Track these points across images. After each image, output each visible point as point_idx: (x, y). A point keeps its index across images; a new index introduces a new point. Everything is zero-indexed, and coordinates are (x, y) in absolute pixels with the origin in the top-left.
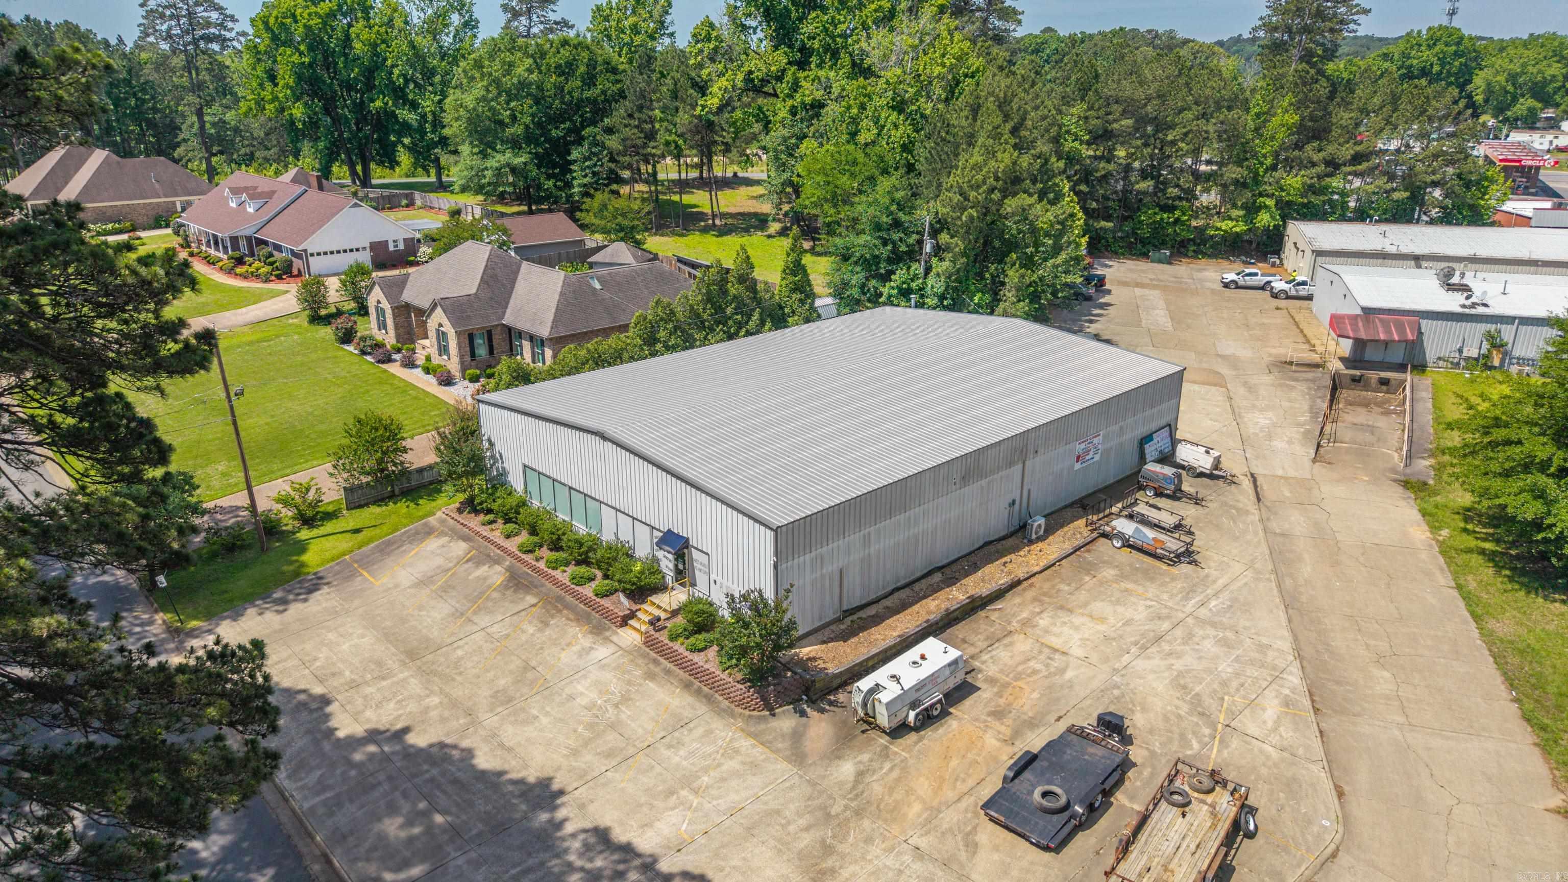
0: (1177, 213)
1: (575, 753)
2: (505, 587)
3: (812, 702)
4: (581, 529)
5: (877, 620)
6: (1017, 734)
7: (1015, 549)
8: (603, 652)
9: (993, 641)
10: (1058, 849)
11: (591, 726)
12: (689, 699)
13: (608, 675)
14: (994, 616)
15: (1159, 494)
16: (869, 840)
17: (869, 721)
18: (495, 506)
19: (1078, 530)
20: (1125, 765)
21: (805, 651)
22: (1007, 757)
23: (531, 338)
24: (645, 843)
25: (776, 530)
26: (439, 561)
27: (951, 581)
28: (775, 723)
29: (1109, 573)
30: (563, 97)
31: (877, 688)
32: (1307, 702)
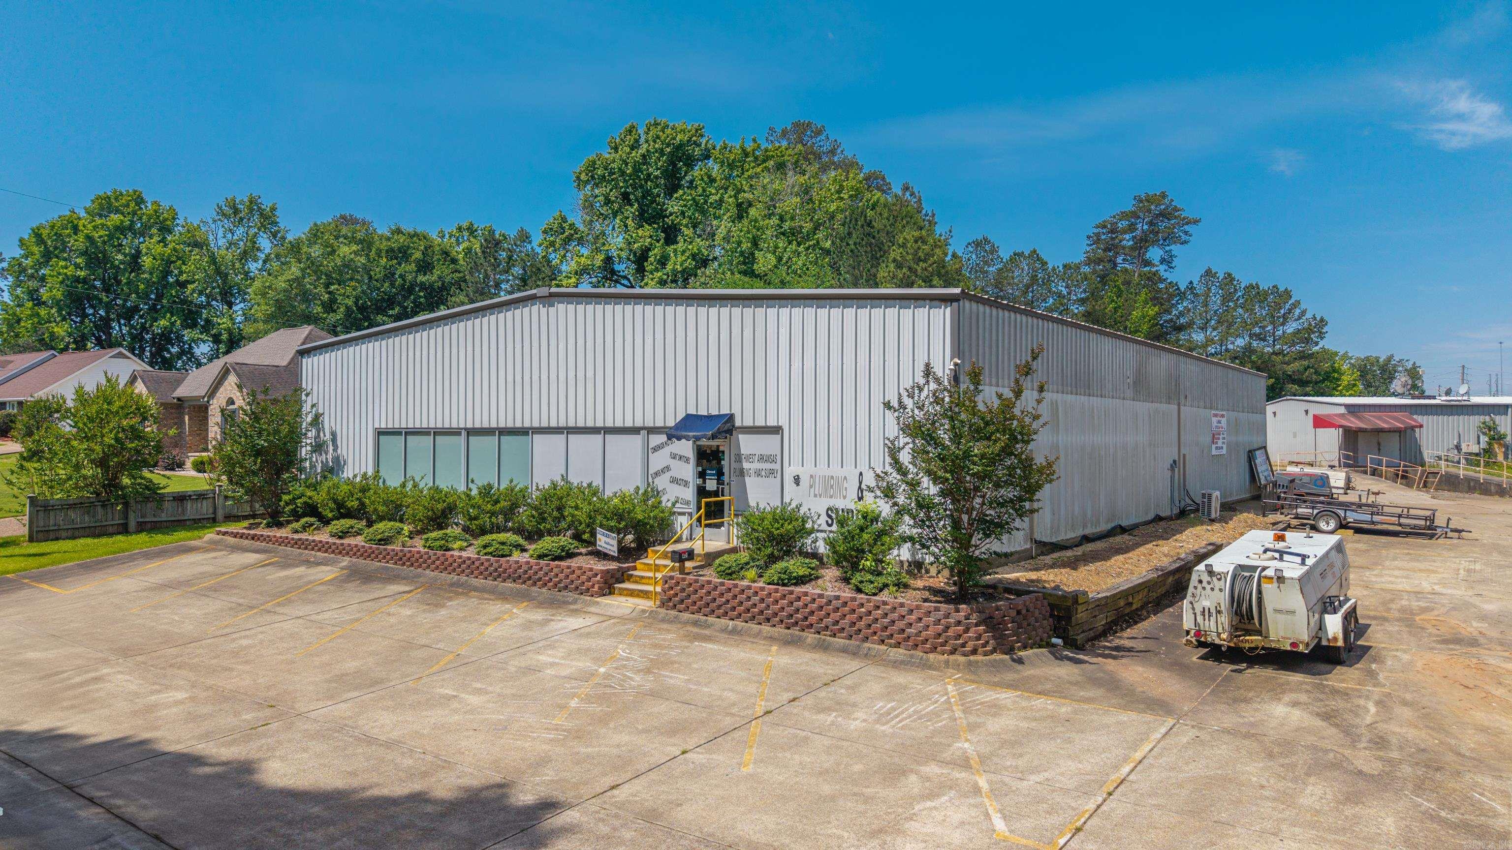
2: (342, 581)
3: (1076, 648)
8: (575, 622)
13: (603, 642)
26: (205, 569)
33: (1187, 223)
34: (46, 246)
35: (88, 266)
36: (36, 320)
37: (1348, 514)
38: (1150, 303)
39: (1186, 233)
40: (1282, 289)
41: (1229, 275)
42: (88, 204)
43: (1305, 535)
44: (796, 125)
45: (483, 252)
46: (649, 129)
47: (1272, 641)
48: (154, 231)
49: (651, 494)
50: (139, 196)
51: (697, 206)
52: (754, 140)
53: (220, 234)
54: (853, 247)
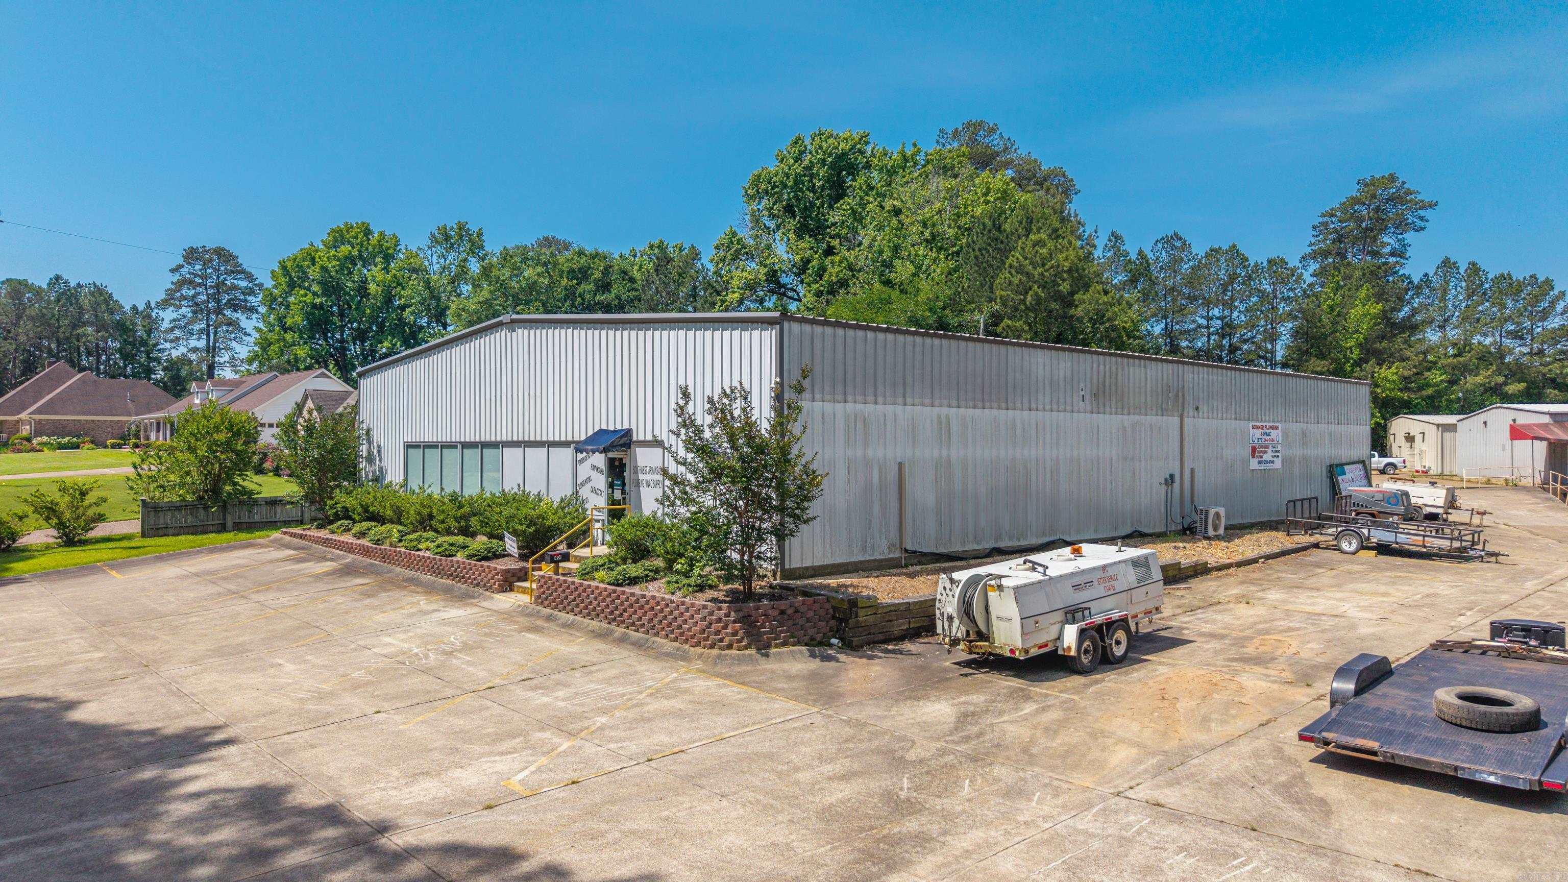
1: (324, 696)
2: (327, 574)
8: (453, 614)
11: (381, 671)
12: (601, 646)
13: (451, 630)
14: (1180, 593)
29: (1354, 567)
30: (574, 301)
31: (990, 577)
33: (1421, 208)
34: (290, 277)
35: (324, 294)
36: (282, 344)
37: (1373, 532)
38: (1373, 300)
39: (1422, 218)
40: (1541, 279)
41: (1474, 264)
42: (325, 237)
43: (1117, 548)
44: (969, 125)
45: (656, 270)
46: (813, 140)
47: (997, 647)
48: (378, 260)
49: (575, 499)
50: (367, 228)
51: (855, 215)
52: (915, 145)
53: (435, 260)
54: (977, 253)
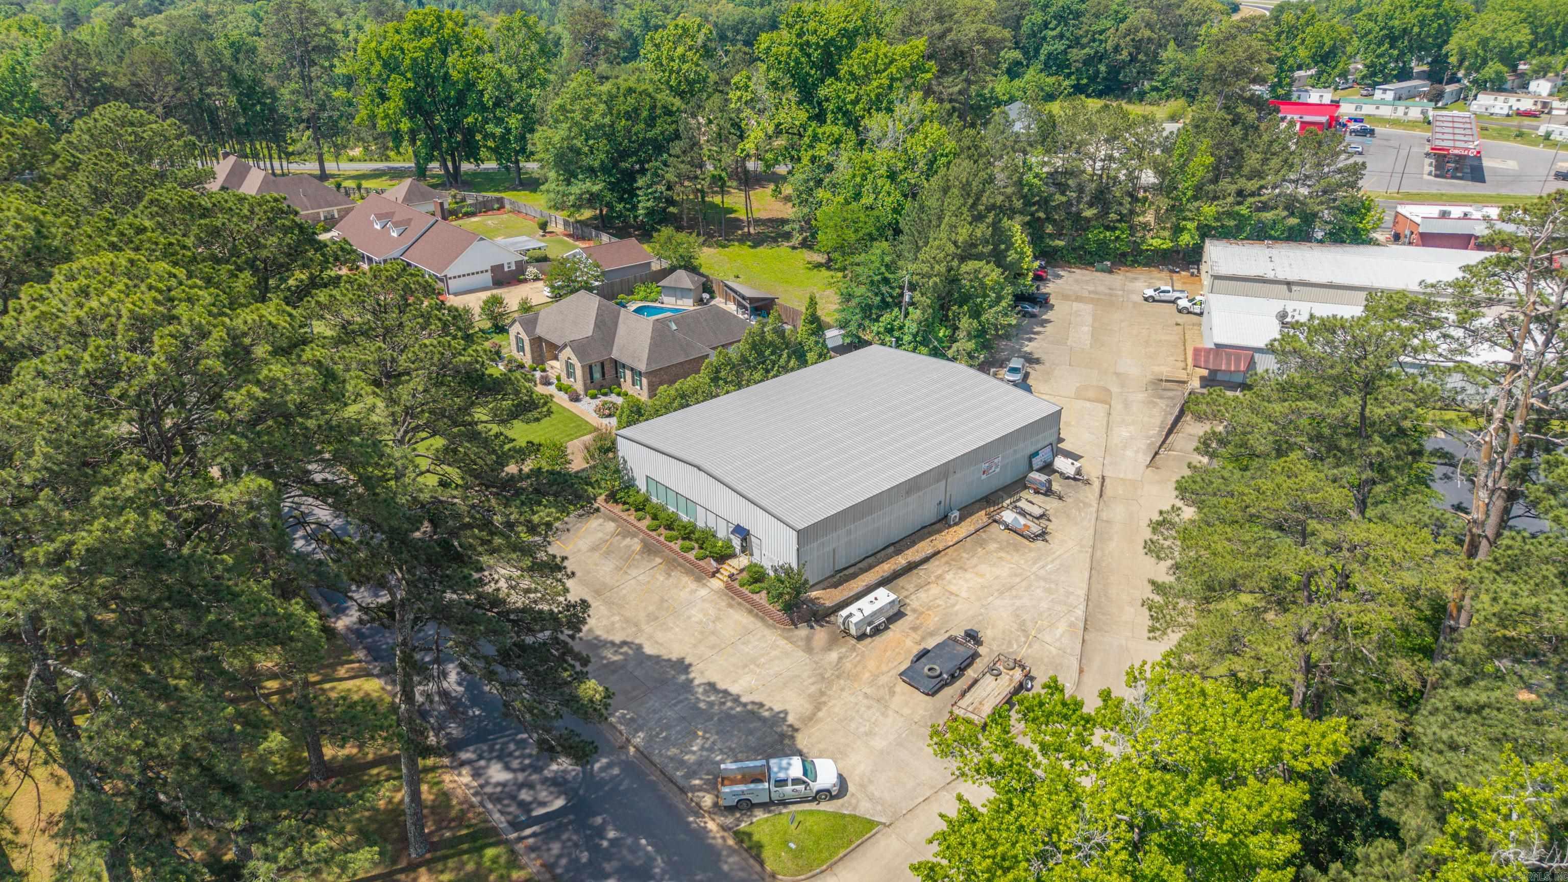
0: (1118, 233)
1: (695, 646)
2: (642, 552)
3: (817, 621)
4: (685, 518)
5: (854, 576)
6: (923, 639)
7: (939, 531)
8: (703, 592)
9: (919, 588)
10: (933, 695)
11: (702, 633)
12: (752, 619)
13: (707, 605)
14: (922, 573)
15: (1037, 492)
16: (842, 690)
17: (846, 632)
18: (631, 500)
19: (980, 518)
20: (975, 656)
21: (814, 594)
22: (916, 650)
23: (632, 370)
24: (734, 689)
25: (798, 532)
26: (600, 535)
27: (898, 552)
28: (797, 632)
29: (993, 546)
30: (630, 137)
31: (851, 615)
32: (1082, 625)
